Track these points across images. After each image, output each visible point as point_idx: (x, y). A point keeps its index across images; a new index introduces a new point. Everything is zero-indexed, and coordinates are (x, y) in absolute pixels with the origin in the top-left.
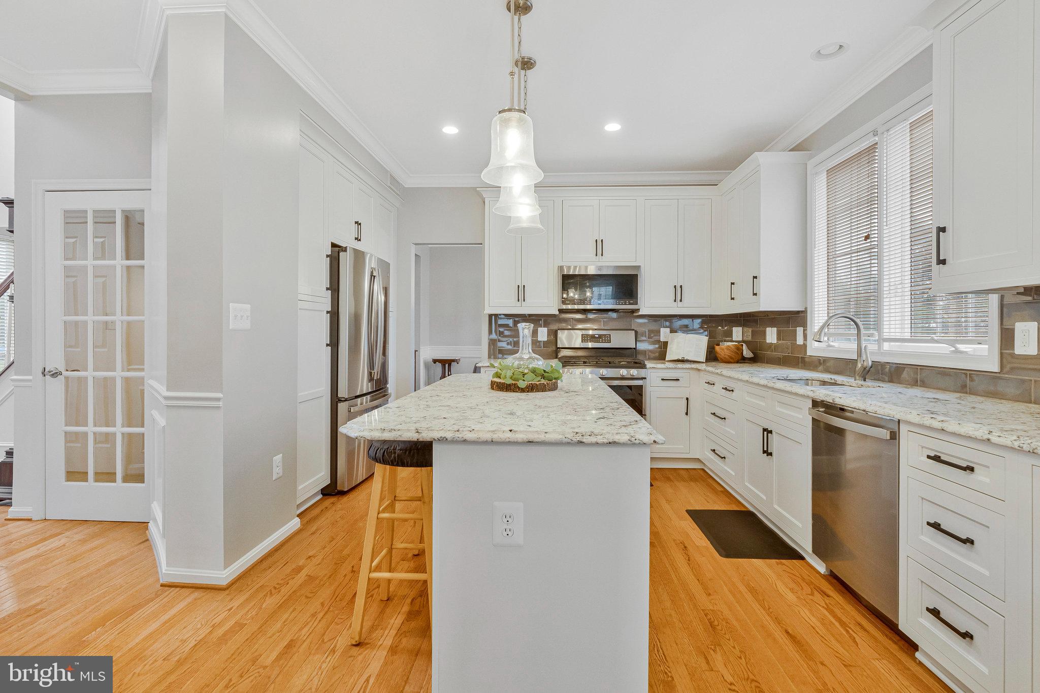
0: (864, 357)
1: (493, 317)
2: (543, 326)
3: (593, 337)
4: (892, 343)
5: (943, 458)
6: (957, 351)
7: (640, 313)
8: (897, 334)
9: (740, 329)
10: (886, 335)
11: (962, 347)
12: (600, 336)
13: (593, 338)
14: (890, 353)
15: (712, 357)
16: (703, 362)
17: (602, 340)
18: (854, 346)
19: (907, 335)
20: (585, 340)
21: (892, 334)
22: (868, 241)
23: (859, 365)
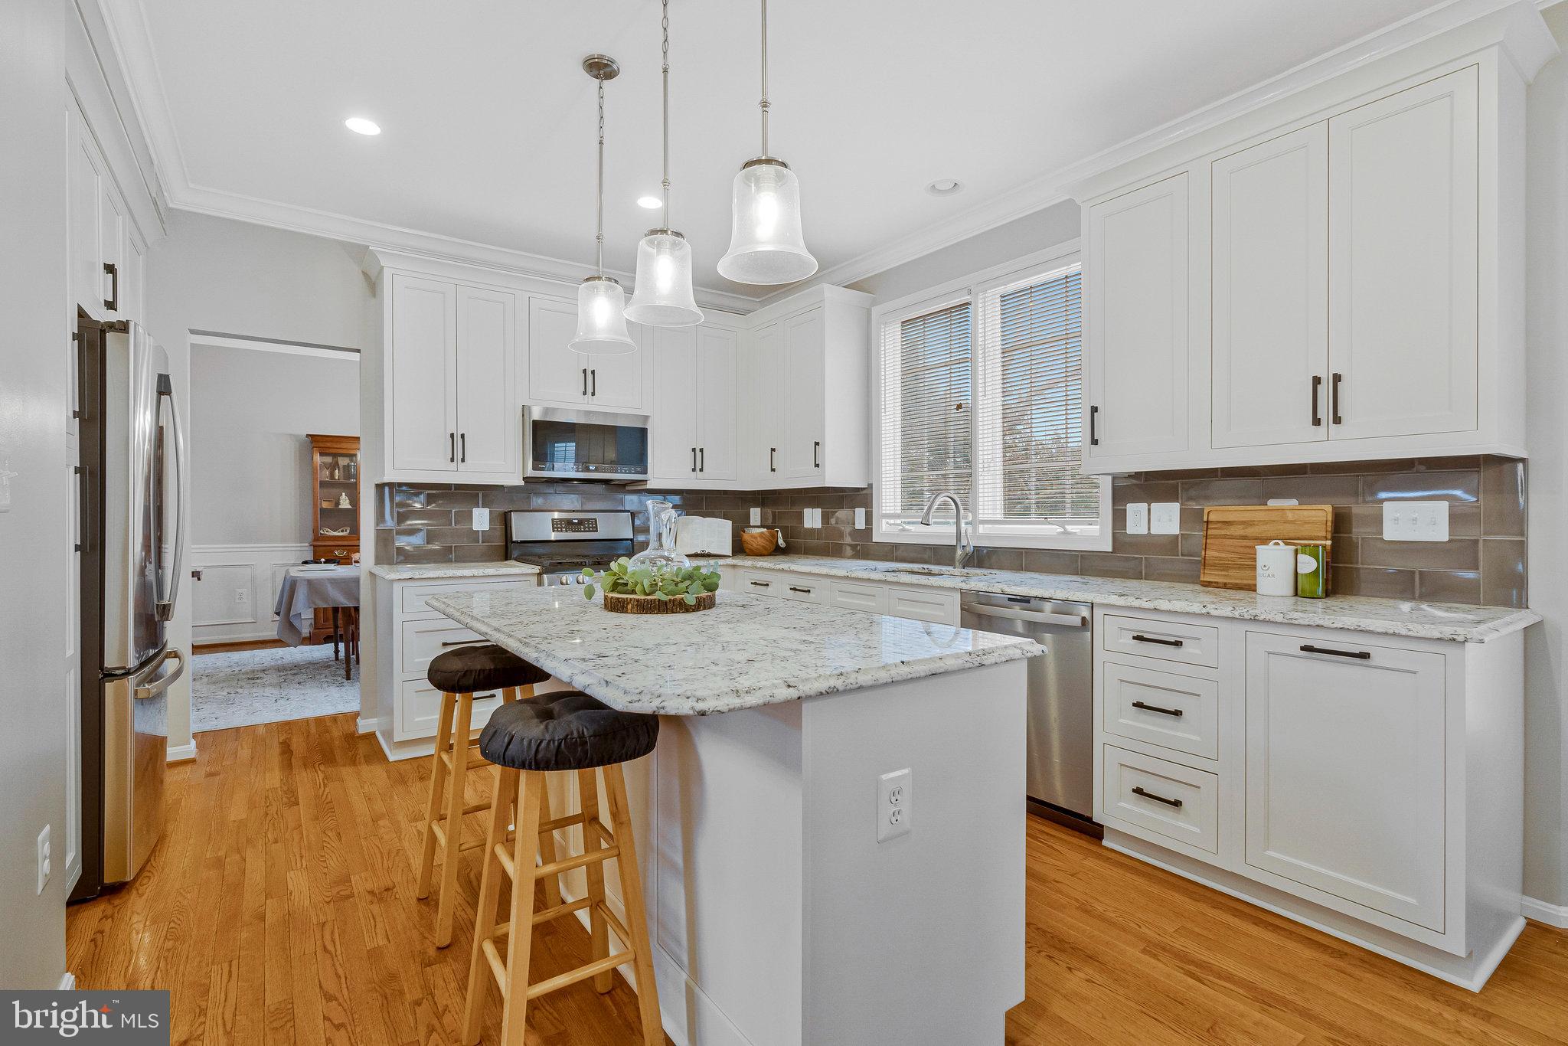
0: (964, 542)
1: (387, 490)
2: (480, 505)
3: (569, 522)
4: (986, 526)
5: (1146, 636)
6: (1066, 533)
7: (649, 486)
8: (990, 516)
9: (758, 510)
10: (981, 517)
11: (1069, 528)
12: (581, 522)
13: (569, 524)
14: (988, 537)
15: (739, 548)
16: (729, 556)
17: (585, 528)
18: (953, 529)
19: (999, 516)
20: (557, 528)
21: (986, 516)
22: (960, 410)
23: (959, 552)
